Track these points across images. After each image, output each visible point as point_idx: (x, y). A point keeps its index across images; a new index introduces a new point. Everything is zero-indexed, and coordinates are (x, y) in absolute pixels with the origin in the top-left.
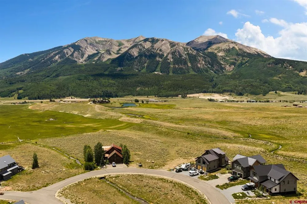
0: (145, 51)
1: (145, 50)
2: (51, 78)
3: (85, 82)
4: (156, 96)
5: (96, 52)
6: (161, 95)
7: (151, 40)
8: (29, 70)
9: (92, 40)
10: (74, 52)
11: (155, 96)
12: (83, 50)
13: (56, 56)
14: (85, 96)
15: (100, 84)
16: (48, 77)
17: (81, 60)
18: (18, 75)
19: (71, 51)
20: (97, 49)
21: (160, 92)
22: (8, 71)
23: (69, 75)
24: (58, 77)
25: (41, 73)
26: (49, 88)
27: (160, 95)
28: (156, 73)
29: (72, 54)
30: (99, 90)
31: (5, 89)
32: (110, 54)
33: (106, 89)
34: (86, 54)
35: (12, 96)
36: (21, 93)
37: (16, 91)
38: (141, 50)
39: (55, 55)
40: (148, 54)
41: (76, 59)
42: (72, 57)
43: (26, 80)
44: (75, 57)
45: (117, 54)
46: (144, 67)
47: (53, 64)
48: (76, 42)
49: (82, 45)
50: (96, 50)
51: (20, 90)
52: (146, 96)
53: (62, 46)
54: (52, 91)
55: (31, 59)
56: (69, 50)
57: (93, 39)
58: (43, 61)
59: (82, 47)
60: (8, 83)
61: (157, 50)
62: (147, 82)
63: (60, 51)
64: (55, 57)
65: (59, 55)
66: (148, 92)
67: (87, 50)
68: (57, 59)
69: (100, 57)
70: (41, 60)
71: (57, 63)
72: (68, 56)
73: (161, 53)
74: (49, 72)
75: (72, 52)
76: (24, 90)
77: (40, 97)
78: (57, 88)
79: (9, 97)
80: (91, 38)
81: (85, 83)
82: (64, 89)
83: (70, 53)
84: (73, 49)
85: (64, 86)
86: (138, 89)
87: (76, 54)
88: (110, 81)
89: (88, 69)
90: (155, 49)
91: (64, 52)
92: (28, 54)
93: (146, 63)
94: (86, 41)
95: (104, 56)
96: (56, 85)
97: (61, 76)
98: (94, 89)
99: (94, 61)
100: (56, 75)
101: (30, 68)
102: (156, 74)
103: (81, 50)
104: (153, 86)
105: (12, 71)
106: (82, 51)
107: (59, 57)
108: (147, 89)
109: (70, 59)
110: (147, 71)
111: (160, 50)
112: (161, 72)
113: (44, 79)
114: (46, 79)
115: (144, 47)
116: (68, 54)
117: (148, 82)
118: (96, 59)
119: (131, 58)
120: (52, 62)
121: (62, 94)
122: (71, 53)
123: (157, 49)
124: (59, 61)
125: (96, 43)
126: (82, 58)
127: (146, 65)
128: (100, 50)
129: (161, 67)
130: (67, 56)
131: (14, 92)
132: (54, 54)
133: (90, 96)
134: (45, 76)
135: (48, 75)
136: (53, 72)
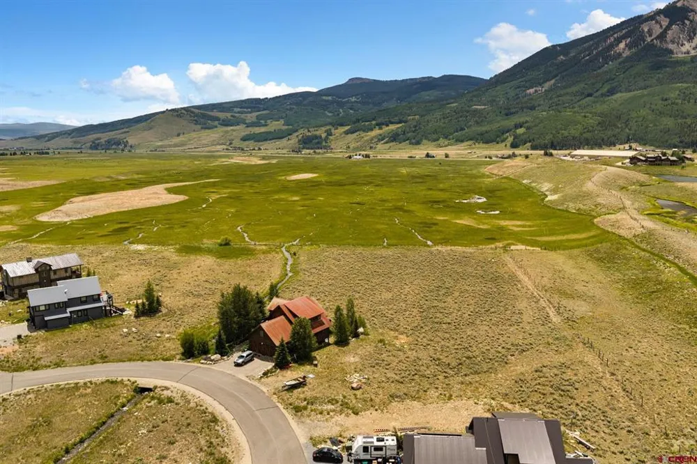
2: (596, 97)
3: (677, 104)
8: (553, 81)
10: (668, 28)
13: (622, 42)
14: (669, 141)
16: (590, 95)
17: (687, 47)
18: (530, 94)
19: (661, 26)
22: (510, 88)
23: (640, 89)
24: (612, 94)
25: (574, 89)
26: (580, 123)
29: (661, 33)
31: (495, 126)
35: (502, 141)
36: (520, 135)
37: (511, 130)
39: (619, 41)
41: (671, 46)
42: (660, 42)
43: (539, 105)
44: (668, 39)
47: (610, 63)
51: (521, 127)
53: (642, 16)
54: (585, 130)
55: (562, 57)
56: (657, 22)
58: (588, 58)
59: (693, 11)
60: (503, 112)
63: (632, 28)
64: (617, 45)
65: (628, 40)
68: (621, 51)
70: (584, 57)
71: (620, 60)
72: (652, 40)
74: (593, 84)
75: (664, 27)
76: (528, 128)
77: (555, 143)
78: (599, 123)
79: (498, 143)
81: (676, 107)
82: (615, 125)
83: (657, 30)
84: (668, 20)
85: (619, 118)
87: (674, 31)
91: (643, 31)
92: (560, 45)
96: (601, 115)
97: (621, 92)
100: (608, 91)
101: (557, 78)
103: (691, 18)
105: (518, 88)
106: (691, 21)
107: (626, 45)
109: (656, 46)
113: (579, 101)
114: (582, 102)
116: (650, 36)
120: (607, 59)
121: (608, 138)
122: (661, 31)
124: (624, 55)
126: (690, 39)
130: (649, 39)
131: (507, 132)
132: (615, 38)
133: (681, 142)
134: (583, 93)
135: (590, 91)
136: (603, 84)
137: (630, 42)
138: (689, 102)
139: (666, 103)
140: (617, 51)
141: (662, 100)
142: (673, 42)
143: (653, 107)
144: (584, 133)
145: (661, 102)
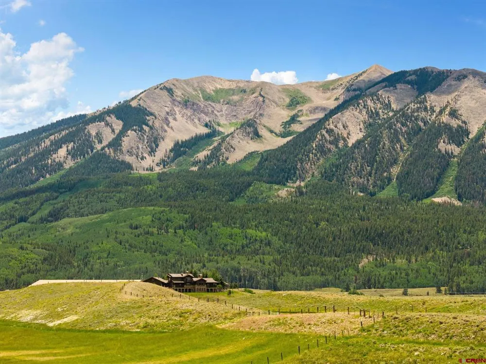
0: (391, 118)
1: (391, 114)
2: (33, 223)
3: (152, 234)
4: (443, 288)
5: (205, 131)
6: (463, 286)
7: (413, 77)
9: (190, 90)
10: (123, 133)
11: (439, 291)
12: (157, 124)
13: (61, 147)
15: (210, 242)
16: (23, 219)
17: (148, 161)
19: (113, 131)
20: (207, 119)
21: (460, 273)
23: (95, 213)
24: (57, 220)
26: (16, 259)
27: (458, 285)
28: (437, 200)
29: (114, 140)
30: (204, 266)
32: (257, 135)
33: (235, 263)
34: (167, 140)
38: (373, 115)
39: (57, 145)
40: (404, 129)
41: (128, 159)
42: (115, 151)
44: (124, 149)
45: (283, 137)
46: (390, 180)
47: (48, 176)
48: (133, 99)
49: (153, 108)
50: (206, 125)
52: (401, 291)
53: (84, 116)
54: (25, 270)
56: (107, 124)
57: (196, 85)
58: (14, 166)
59: (152, 114)
61: (441, 112)
62: (402, 234)
63: (74, 129)
64: (56, 151)
65: (71, 145)
66: (407, 275)
67: (173, 123)
68: (62, 160)
69: (217, 149)
70: (8, 165)
71: (62, 172)
72: (103, 149)
73: (454, 123)
74: (27, 203)
75: (117, 132)
78: (45, 259)
80: (187, 82)
82: (69, 263)
83: (108, 136)
84: (121, 123)
85: (73, 252)
86: (365, 262)
87: (130, 139)
88: (250, 232)
89: (170, 189)
90: (432, 108)
91: (90, 135)
93: (395, 162)
94: (170, 91)
95: (234, 142)
97: (68, 216)
98: (188, 263)
99: (195, 163)
100: (50, 215)
102: (439, 204)
103: (150, 123)
104: (427, 249)
106: (151, 128)
107: (68, 152)
108: (401, 262)
109: (109, 157)
110: (400, 194)
111: (454, 114)
112: (460, 198)
113: (7, 228)
114: (12, 229)
115: (388, 106)
116: (100, 142)
117: (406, 235)
118: (202, 155)
119: (337, 147)
120: (44, 170)
122: (113, 136)
123: (437, 109)
124: (67, 167)
125: (208, 98)
126: (152, 152)
127: (395, 170)
128: (219, 125)
129: (457, 179)
130: (98, 147)
132: (52, 142)
134: (12, 216)
135: (23, 214)
136: (42, 204)
137: (73, 148)
138: (167, 232)
139: (137, 231)
140: (57, 160)
141: (131, 227)
142: (130, 153)
143: (120, 237)
144: (23, 273)
145: (129, 230)
